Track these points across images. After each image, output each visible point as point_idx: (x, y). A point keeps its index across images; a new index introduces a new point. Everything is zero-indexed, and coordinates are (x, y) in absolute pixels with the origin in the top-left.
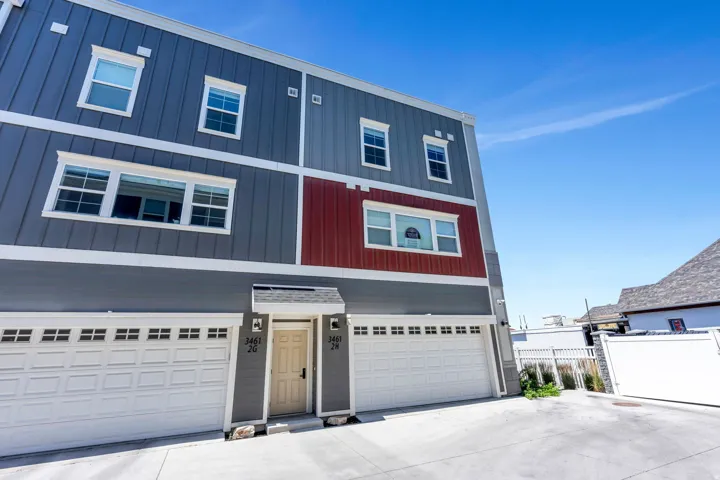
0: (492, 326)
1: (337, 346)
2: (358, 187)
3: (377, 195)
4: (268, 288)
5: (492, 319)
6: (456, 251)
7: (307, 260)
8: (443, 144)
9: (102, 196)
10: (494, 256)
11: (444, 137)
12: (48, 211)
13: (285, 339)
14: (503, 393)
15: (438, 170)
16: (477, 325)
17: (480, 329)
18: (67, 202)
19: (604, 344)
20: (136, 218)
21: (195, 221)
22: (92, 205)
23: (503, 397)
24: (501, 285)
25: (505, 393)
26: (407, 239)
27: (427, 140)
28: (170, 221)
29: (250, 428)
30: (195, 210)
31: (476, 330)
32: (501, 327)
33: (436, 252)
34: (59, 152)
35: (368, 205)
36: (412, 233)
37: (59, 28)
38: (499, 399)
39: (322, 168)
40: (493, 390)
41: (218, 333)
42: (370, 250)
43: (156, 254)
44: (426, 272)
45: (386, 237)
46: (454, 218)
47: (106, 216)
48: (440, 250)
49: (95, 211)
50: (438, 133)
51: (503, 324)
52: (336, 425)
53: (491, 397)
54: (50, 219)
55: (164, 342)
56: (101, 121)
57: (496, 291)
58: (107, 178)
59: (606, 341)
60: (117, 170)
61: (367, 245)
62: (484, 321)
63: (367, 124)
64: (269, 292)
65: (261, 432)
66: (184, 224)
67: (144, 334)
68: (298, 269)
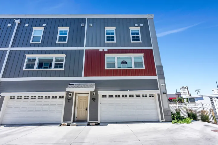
0: (158, 95)
1: (95, 101)
2: (103, 50)
3: (110, 52)
4: (73, 84)
5: (158, 92)
6: (143, 67)
7: (86, 75)
8: (139, 28)
9: (35, 64)
10: (161, 67)
11: (139, 26)
12: (24, 69)
13: (81, 99)
14: (163, 120)
15: (136, 38)
16: (152, 94)
17: (154, 96)
18: (28, 66)
19: (214, 102)
20: (42, 68)
21: (55, 67)
22: (32, 66)
23: (162, 122)
24: (164, 78)
25: (164, 120)
26: (122, 65)
27: (131, 28)
28: (50, 68)
29: (66, 124)
30: (56, 64)
31: (152, 96)
32: (163, 95)
33: (134, 68)
34: (26, 55)
35: (107, 55)
36: (124, 63)
37: (27, 25)
38: (161, 122)
39: (92, 46)
40: (158, 119)
41: (61, 97)
42: (107, 70)
43: (46, 77)
44: (129, 75)
45: (113, 65)
46: (142, 55)
47: (35, 69)
48: (135, 67)
49: (33, 68)
50: (136, 25)
51: (164, 93)
52: (91, 125)
53: (158, 121)
54: (24, 71)
55: (48, 99)
56: (35, 45)
57: (161, 81)
58: (35, 59)
59: (215, 101)
60: (38, 57)
61: (106, 68)
62: (155, 92)
63: (107, 29)
64: (73, 85)
65: (69, 125)
66: (53, 68)
67: (44, 97)
68: (83, 78)
